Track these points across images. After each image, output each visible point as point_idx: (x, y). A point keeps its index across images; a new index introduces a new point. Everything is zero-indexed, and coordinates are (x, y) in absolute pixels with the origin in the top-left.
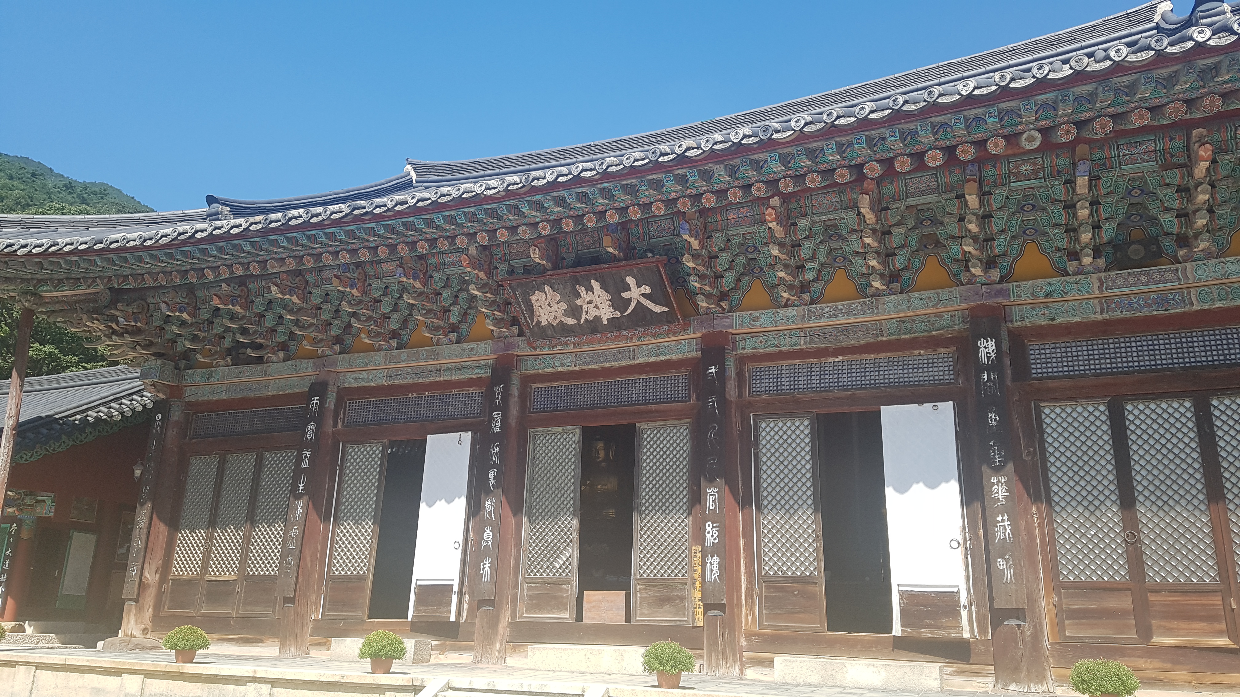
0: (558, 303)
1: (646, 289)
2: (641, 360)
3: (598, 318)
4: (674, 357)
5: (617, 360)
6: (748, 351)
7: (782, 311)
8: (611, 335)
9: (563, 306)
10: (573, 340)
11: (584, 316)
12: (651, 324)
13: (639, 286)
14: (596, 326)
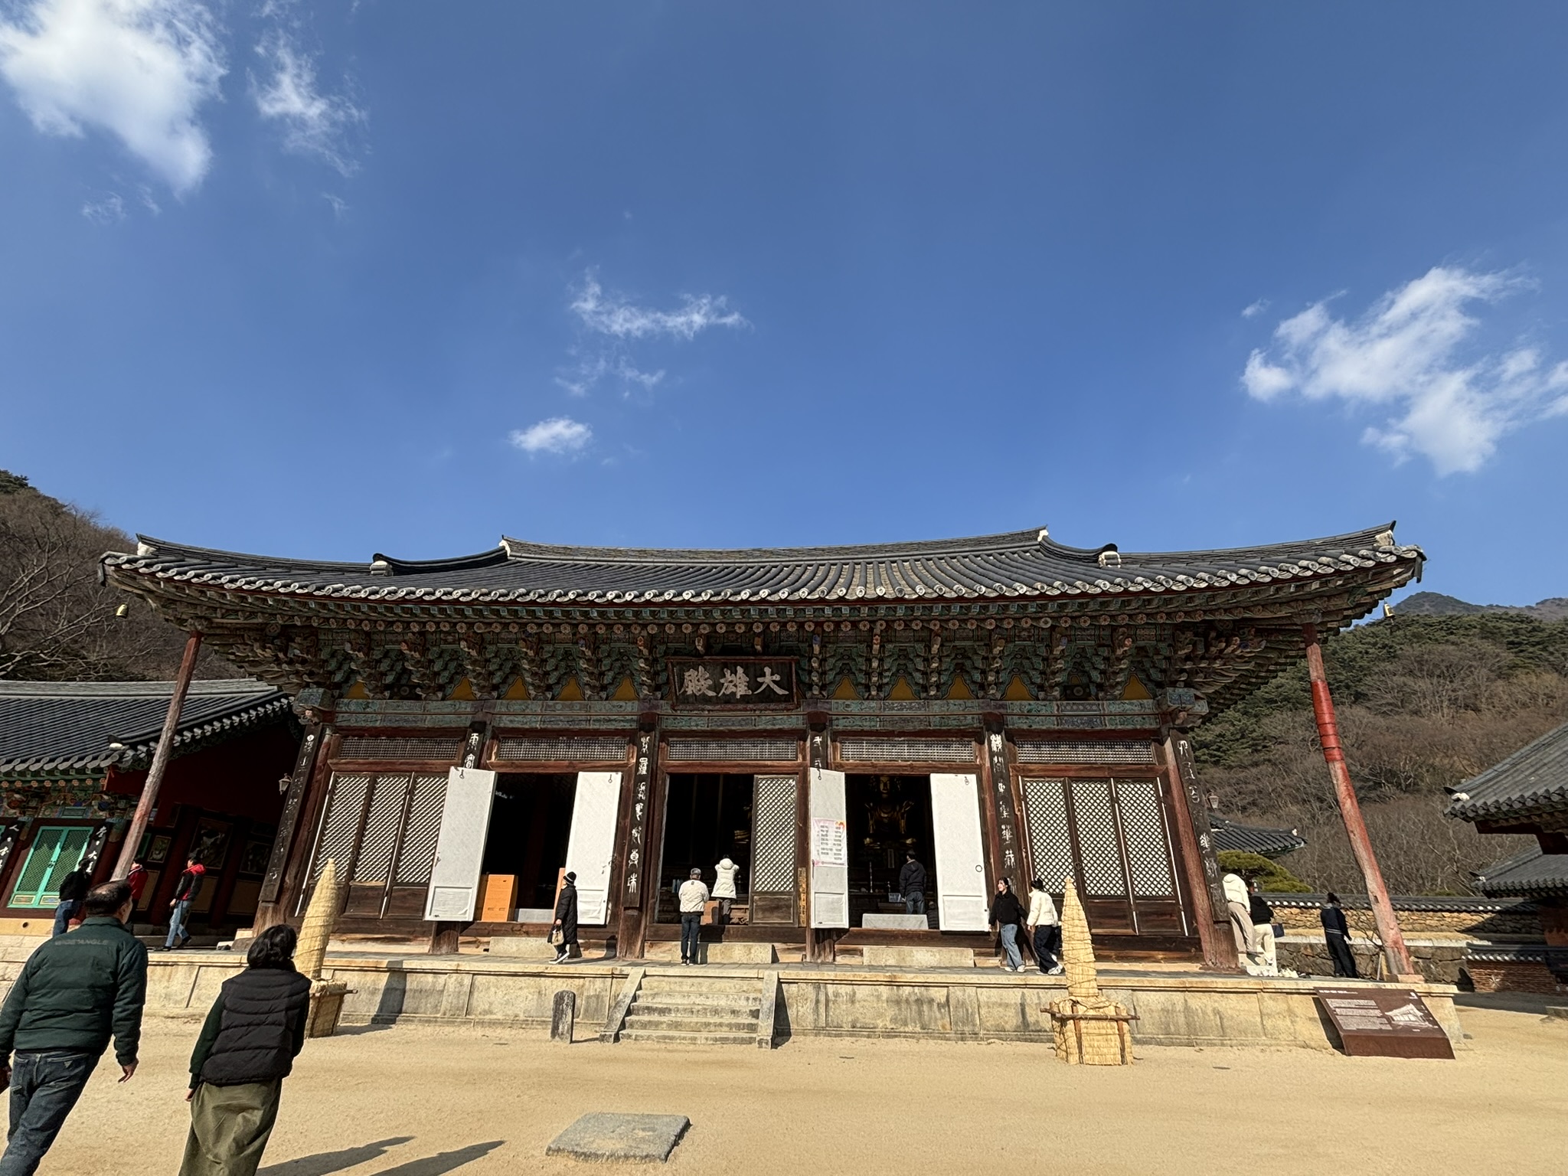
0: (706, 679)
1: (777, 678)
2: (760, 727)
3: (734, 694)
4: (786, 727)
5: (741, 725)
6: (840, 728)
7: (866, 703)
8: (740, 706)
9: (710, 682)
10: (709, 707)
11: (723, 691)
12: (773, 702)
13: (772, 674)
14: (730, 699)
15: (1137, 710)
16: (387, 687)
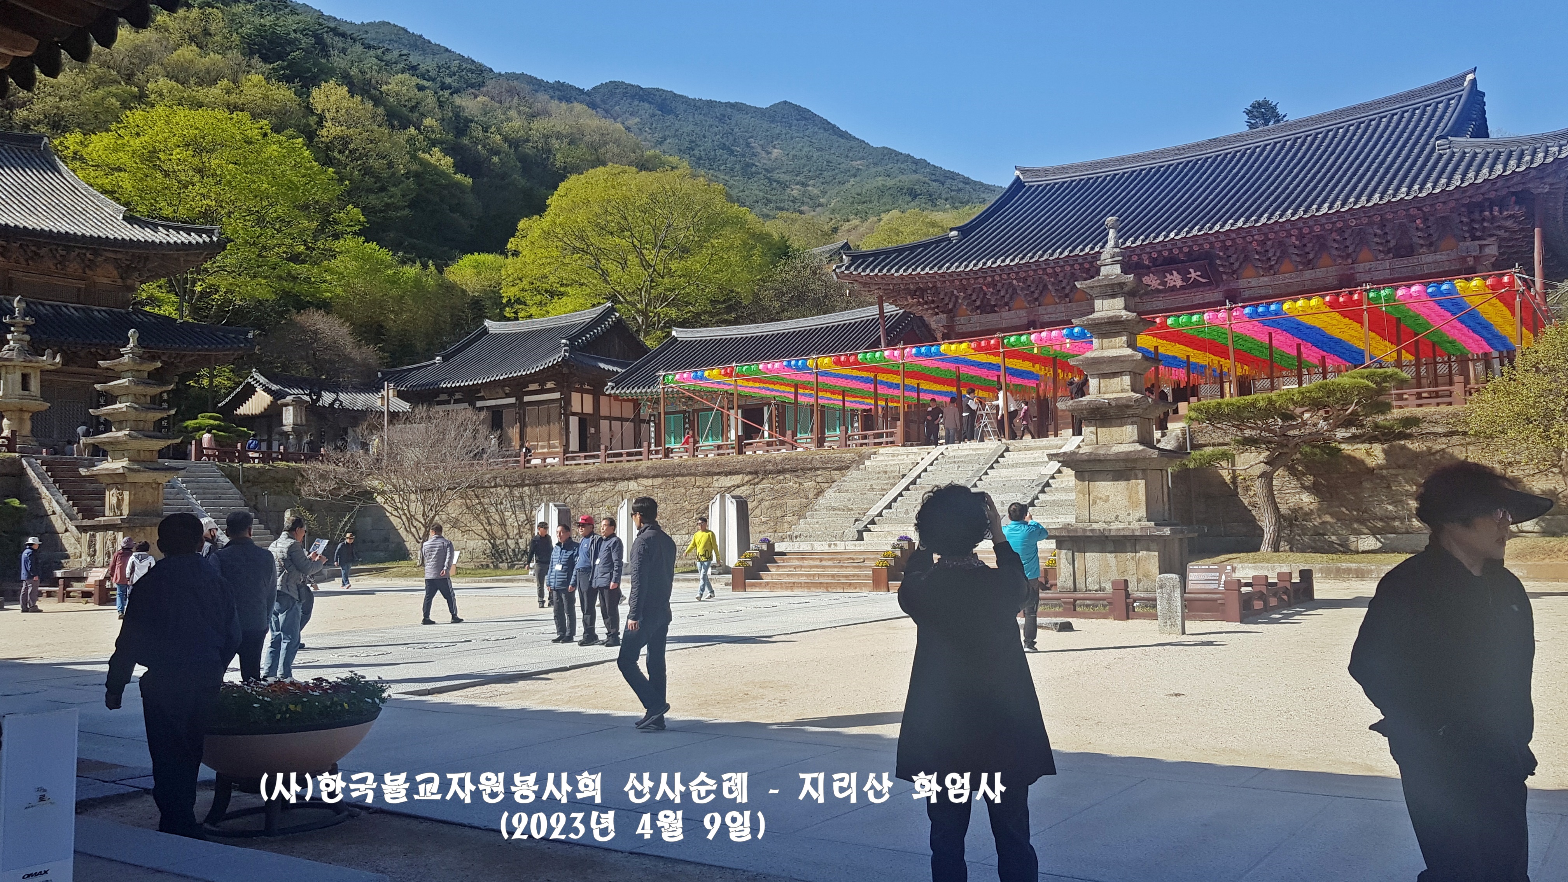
0: (1156, 280)
1: (1199, 273)
2: (1196, 302)
3: (1175, 286)
4: (1211, 299)
6: (1247, 296)
7: (1261, 279)
8: (1181, 292)
9: (1159, 281)
10: (1162, 295)
11: (1168, 285)
12: (1200, 286)
13: (1195, 272)
14: (1173, 289)
15: (1444, 258)
16: (978, 308)
